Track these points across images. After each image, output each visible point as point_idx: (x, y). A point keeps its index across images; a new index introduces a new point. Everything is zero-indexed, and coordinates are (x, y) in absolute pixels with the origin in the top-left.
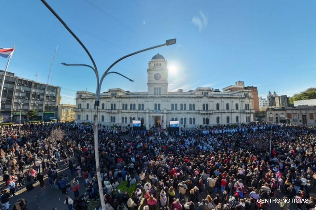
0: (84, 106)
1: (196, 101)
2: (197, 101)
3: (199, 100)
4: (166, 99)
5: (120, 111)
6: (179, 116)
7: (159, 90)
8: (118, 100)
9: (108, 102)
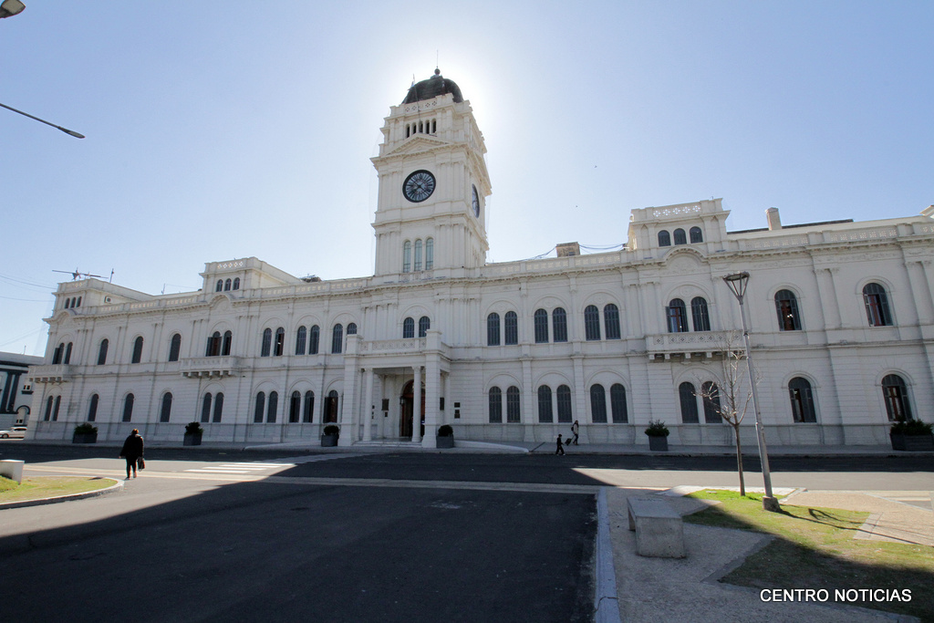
0: (84, 353)
1: (623, 288)
2: (626, 283)
3: (642, 281)
4: (459, 291)
5: (250, 363)
6: (527, 371)
7: (424, 248)
8: (243, 311)
9: (197, 325)
